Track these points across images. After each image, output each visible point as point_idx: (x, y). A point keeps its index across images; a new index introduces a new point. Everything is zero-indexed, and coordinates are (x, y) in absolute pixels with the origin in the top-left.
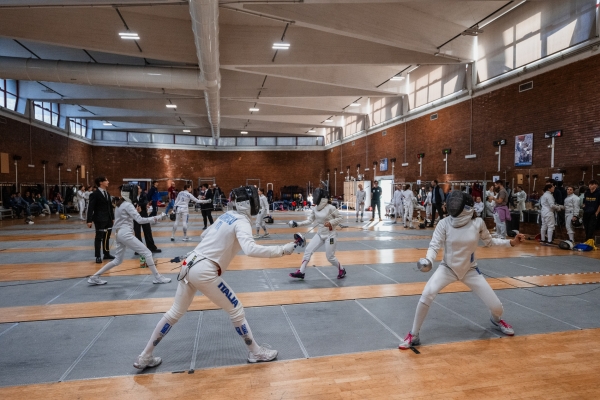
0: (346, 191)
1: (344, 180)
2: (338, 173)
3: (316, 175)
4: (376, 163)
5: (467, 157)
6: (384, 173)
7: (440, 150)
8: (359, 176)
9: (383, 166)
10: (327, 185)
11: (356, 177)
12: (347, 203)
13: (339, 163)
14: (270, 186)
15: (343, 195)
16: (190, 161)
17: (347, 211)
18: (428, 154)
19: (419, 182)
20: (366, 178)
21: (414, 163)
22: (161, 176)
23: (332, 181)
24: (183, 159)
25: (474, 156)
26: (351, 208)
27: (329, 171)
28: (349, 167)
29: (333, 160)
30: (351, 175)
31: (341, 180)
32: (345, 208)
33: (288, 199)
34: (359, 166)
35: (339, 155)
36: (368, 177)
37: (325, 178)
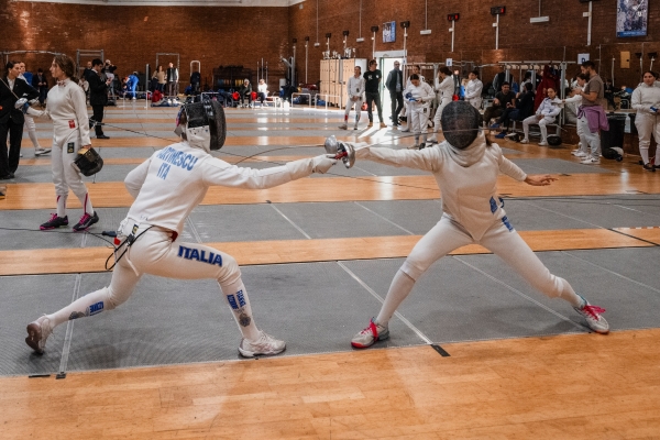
0: (324, 76)
1: (322, 57)
2: (311, 46)
3: (274, 48)
4: (377, 29)
5: (533, 20)
6: (390, 46)
7: (487, 8)
8: (347, 51)
9: (388, 35)
10: (292, 66)
11: (341, 52)
12: (326, 97)
13: (313, 28)
14: (195, 65)
15: (318, 83)
16: (62, 21)
17: (325, 110)
18: (465, 15)
19: (449, 62)
20: (358, 55)
21: (440, 31)
22: (14, 45)
23: (300, 59)
24: (51, 18)
25: (545, 19)
26: (332, 105)
27: (295, 41)
28: (329, 35)
29: (303, 24)
30: (332, 49)
31: (317, 58)
32: (321, 104)
33: (226, 88)
34: (346, 33)
35: (313, 15)
36: (363, 52)
37: (288, 53)
